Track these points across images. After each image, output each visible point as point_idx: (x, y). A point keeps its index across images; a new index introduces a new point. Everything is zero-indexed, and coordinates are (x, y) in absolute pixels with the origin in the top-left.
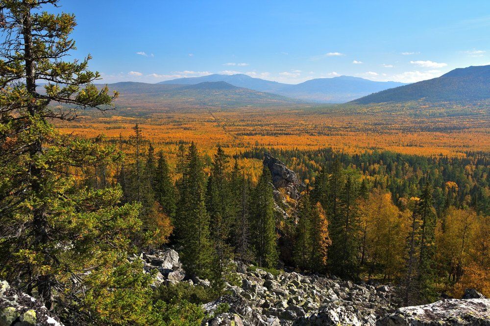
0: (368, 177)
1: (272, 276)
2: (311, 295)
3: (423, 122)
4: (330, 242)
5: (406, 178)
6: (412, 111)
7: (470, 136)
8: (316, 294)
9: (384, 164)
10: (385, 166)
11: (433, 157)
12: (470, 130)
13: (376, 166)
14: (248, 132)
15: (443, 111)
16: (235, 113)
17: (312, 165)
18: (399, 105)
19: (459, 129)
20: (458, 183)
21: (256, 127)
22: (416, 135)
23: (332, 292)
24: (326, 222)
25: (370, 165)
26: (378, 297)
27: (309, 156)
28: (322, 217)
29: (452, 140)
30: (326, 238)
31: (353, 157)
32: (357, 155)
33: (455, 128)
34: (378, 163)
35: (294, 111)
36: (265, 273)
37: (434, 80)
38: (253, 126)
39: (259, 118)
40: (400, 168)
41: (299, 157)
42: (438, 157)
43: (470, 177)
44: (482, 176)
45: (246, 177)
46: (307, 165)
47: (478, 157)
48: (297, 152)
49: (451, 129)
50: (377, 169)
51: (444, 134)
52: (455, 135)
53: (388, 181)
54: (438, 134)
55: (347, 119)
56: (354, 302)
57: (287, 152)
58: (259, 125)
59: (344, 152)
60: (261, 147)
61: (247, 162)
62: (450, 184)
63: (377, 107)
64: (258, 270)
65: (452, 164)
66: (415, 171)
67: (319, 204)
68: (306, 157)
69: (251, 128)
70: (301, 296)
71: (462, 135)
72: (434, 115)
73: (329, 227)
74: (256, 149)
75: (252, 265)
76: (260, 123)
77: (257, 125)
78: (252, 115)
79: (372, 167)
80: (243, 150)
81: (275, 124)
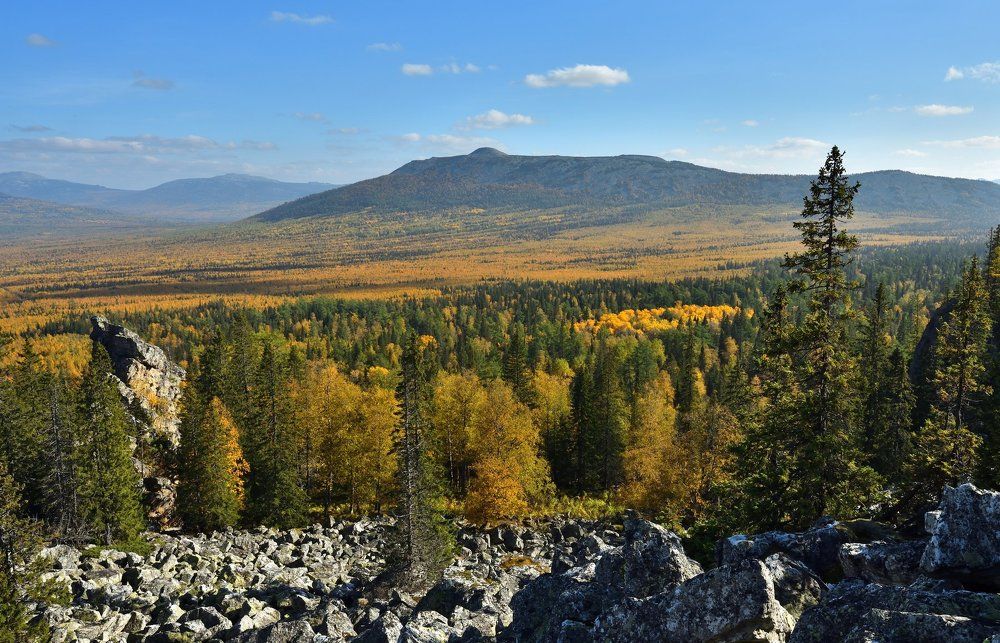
0: (294, 343)
1: (137, 558)
2: (226, 576)
3: (372, 246)
4: (247, 465)
5: (357, 337)
6: (353, 230)
7: (444, 263)
8: (236, 571)
9: (318, 318)
10: (321, 322)
11: (394, 300)
12: (442, 253)
13: (306, 323)
14: (51, 285)
15: (398, 226)
16: (15, 250)
17: (190, 334)
18: (332, 220)
19: (426, 253)
20: (436, 335)
21: (67, 274)
22: (363, 267)
23: (265, 558)
24: (234, 432)
25: (294, 322)
26: (348, 546)
27: (183, 318)
28: (226, 422)
29: (418, 271)
30: (239, 462)
31: (264, 311)
32: (270, 308)
33: (420, 253)
34: (309, 318)
35: (144, 240)
36: (123, 555)
37: (381, 179)
38: (61, 271)
39: (71, 256)
40: (345, 322)
41: (162, 322)
42: (401, 300)
43: (451, 324)
44: (467, 322)
45: (55, 372)
46: (179, 335)
47: (460, 293)
48: (157, 313)
49: (414, 254)
50: (308, 329)
51: (406, 263)
52: (421, 263)
53: (328, 346)
54: (396, 262)
55: (245, 248)
56: (308, 568)
57: (138, 315)
58: (72, 269)
59: (248, 306)
60: (82, 312)
61: (55, 343)
62: (426, 339)
63: (296, 226)
64: (104, 554)
65: (423, 308)
66: (369, 325)
67: (216, 401)
68: (176, 320)
69: (57, 276)
70: (206, 583)
71: (431, 262)
72: (386, 234)
73: (241, 440)
74: (72, 316)
75: (91, 546)
76: (74, 265)
77: (68, 270)
78: (55, 251)
79: (298, 325)
80: (43, 320)
81: (107, 265)
